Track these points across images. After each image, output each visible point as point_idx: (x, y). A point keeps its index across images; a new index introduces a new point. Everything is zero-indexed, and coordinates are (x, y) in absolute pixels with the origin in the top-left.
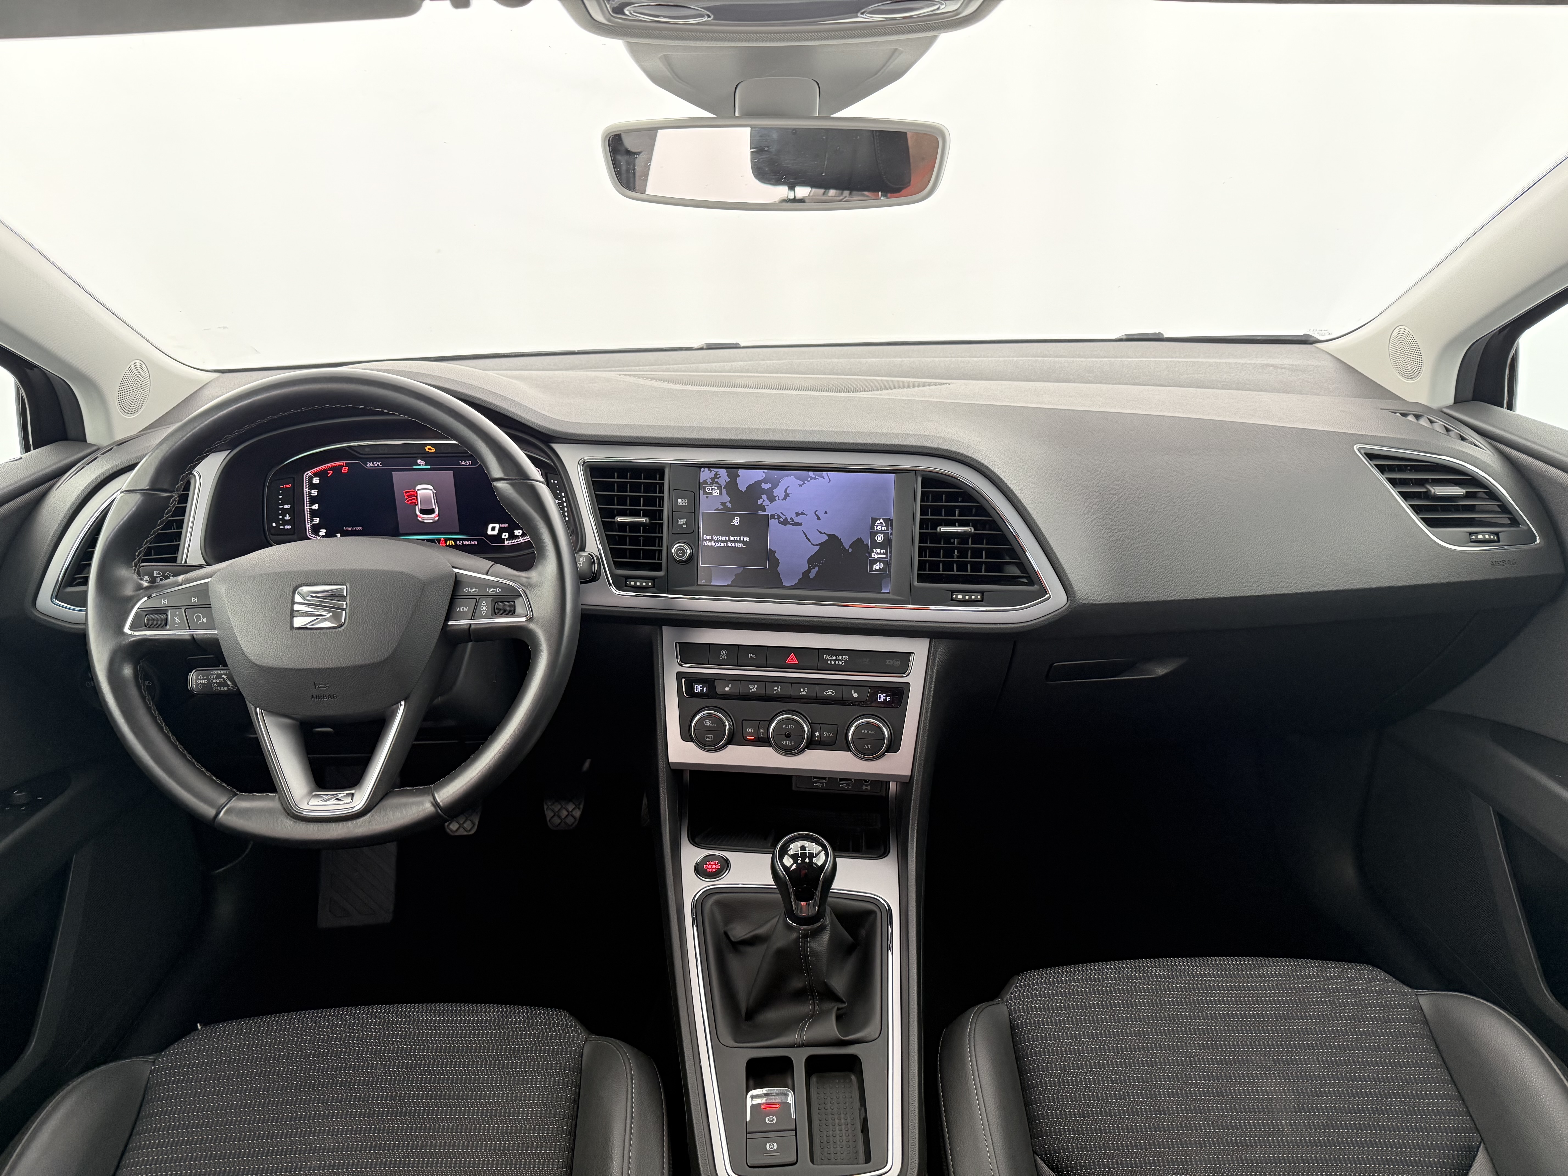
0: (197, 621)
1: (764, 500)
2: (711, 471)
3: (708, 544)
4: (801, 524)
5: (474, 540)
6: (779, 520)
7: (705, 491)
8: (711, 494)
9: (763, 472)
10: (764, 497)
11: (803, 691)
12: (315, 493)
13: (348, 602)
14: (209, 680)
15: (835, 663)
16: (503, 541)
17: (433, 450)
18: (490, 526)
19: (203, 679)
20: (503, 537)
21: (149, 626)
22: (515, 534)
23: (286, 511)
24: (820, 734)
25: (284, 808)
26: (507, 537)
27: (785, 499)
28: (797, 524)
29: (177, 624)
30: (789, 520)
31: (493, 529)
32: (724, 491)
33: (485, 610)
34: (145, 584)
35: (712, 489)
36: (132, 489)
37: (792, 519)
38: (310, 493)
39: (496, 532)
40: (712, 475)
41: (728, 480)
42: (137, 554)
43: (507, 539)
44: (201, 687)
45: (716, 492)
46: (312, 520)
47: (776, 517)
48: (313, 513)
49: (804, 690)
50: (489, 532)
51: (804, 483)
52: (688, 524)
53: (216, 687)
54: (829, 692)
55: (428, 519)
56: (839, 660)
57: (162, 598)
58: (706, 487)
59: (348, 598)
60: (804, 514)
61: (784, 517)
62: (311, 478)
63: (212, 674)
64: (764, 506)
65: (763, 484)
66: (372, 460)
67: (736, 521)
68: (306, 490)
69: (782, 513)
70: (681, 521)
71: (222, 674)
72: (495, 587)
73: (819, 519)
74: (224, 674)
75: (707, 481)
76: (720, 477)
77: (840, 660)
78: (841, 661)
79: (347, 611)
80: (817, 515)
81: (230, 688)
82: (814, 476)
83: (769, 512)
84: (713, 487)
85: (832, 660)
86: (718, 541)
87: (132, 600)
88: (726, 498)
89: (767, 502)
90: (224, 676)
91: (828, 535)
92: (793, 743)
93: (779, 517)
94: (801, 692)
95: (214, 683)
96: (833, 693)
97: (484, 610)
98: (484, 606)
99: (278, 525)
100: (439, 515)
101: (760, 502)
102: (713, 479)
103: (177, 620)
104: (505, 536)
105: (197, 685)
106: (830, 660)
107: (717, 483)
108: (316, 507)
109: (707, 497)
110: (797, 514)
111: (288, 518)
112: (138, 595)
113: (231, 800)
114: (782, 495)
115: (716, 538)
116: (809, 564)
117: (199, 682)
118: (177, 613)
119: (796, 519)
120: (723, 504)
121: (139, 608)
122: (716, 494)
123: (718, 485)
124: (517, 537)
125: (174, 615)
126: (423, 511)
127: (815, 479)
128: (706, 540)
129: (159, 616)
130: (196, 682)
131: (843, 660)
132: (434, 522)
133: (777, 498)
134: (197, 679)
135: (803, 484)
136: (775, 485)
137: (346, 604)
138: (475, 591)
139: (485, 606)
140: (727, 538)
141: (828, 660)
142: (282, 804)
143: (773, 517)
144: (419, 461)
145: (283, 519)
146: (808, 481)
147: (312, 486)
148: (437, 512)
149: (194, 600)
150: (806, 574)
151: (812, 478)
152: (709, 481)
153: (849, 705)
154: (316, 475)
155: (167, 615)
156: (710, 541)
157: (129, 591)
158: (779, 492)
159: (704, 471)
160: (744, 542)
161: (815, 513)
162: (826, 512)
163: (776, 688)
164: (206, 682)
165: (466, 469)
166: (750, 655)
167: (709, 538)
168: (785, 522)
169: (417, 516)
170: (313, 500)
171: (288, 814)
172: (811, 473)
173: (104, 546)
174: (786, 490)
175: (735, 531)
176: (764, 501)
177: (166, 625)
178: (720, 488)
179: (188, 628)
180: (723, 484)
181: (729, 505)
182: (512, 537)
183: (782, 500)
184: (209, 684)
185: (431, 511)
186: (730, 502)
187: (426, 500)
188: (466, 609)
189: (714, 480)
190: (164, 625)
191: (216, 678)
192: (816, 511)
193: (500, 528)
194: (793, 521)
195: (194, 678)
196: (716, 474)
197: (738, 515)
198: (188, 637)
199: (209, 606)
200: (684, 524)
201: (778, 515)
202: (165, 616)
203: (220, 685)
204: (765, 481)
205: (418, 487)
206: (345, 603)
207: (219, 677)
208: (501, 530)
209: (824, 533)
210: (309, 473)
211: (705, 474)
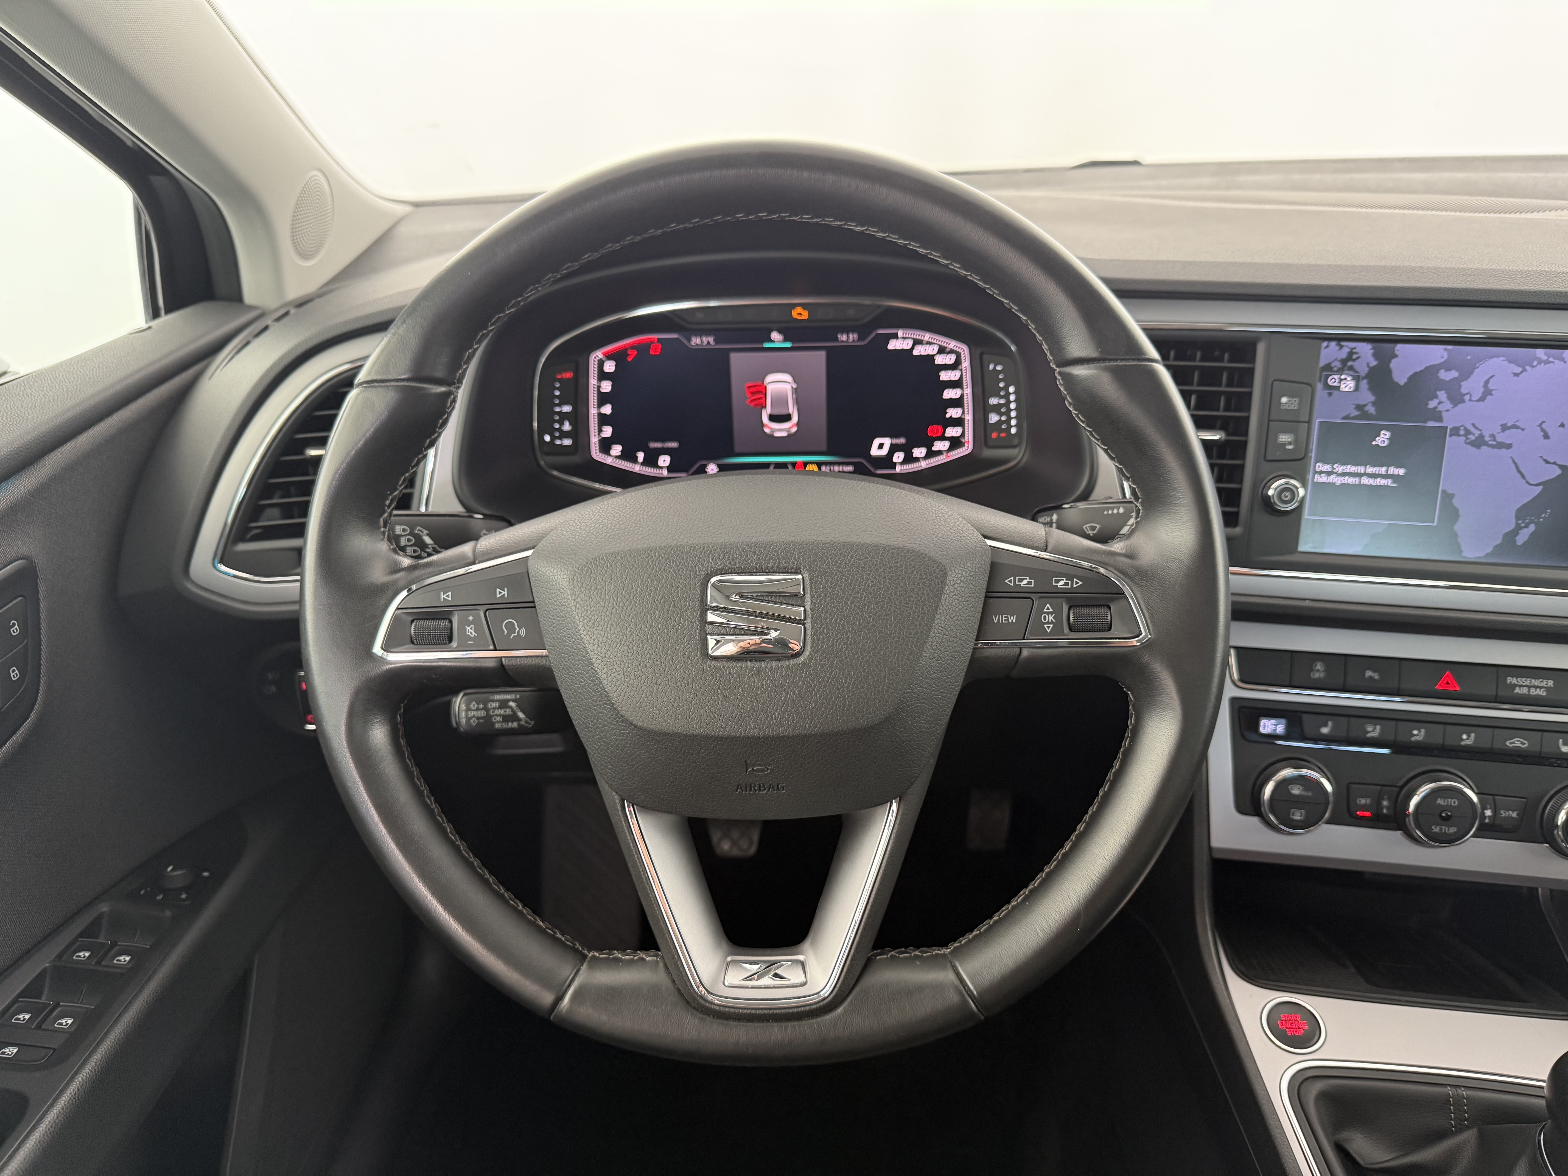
0: (509, 634)
1: (1441, 401)
2: (1341, 347)
3: (1323, 479)
4: (1509, 446)
5: (848, 464)
6: (1467, 439)
7: (1326, 384)
8: (1338, 388)
9: (1445, 350)
10: (1442, 395)
11: (1467, 739)
12: (607, 386)
13: (808, 607)
14: (486, 709)
15: (1529, 691)
16: (894, 465)
17: (805, 315)
18: (877, 442)
19: (478, 709)
20: (895, 459)
21: (418, 642)
22: (914, 456)
23: (564, 416)
24: (1495, 812)
25: (679, 990)
26: (901, 459)
27: (1482, 399)
28: (1501, 446)
29: (470, 638)
30: (1487, 439)
31: (881, 446)
32: (1364, 384)
33: (1052, 623)
34: (406, 562)
35: (1341, 380)
36: (379, 377)
37: (1493, 436)
38: (599, 387)
39: (884, 452)
40: (1344, 353)
41: (1374, 363)
42: (387, 502)
43: (902, 463)
44: (474, 722)
45: (1348, 385)
46: (600, 431)
47: (1462, 432)
48: (603, 420)
49: (1469, 736)
50: (875, 452)
51: (1524, 370)
52: (1296, 442)
53: (498, 722)
54: (1517, 743)
55: (780, 430)
56: (1536, 687)
57: (441, 589)
58: (1327, 376)
59: (808, 598)
60: (1517, 427)
61: (1477, 433)
62: (601, 364)
63: (493, 701)
64: (1440, 412)
65: (1442, 371)
66: (701, 332)
67: (1383, 439)
68: (593, 381)
69: (1473, 425)
70: (1284, 438)
71: (509, 700)
72: (1070, 577)
73: (1546, 436)
74: (514, 701)
75: (1333, 365)
76: (1358, 358)
77: (1539, 688)
78: (1541, 688)
79: (809, 626)
80: (1543, 430)
81: (522, 723)
82: (1545, 358)
83: (1449, 422)
84: (1343, 377)
85: (1522, 686)
86: (1344, 474)
87: (387, 592)
88: (1367, 397)
89: (1448, 405)
90: (512, 704)
91: (1561, 467)
92: (1453, 830)
93: (1468, 432)
94: (1463, 740)
95: (497, 715)
96: (1524, 744)
97: (1048, 623)
98: (1048, 613)
99: (553, 438)
100: (798, 424)
101: (1432, 404)
102: (1344, 362)
103: (470, 631)
104: (898, 457)
105: (468, 719)
106: (1520, 686)
107: (1351, 368)
108: (607, 409)
109: (1330, 394)
110: (1504, 428)
111: (567, 427)
112: (394, 583)
113: (578, 971)
114: (1478, 394)
115: (1340, 469)
116: (1518, 517)
117: (471, 714)
118: (471, 618)
119: (1501, 438)
120: (1359, 407)
121: (398, 609)
122: (1347, 389)
123: (1352, 373)
124: (917, 460)
125: (464, 623)
126: (773, 418)
127: (1547, 362)
128: (1321, 472)
129: (436, 622)
130: (466, 715)
131: (1543, 687)
132: (790, 436)
133: (1467, 398)
134: (468, 709)
135: (1522, 372)
136: (1466, 374)
137: (805, 610)
138: (1030, 583)
139: (1051, 613)
140: (1361, 469)
141: (1515, 686)
142: (674, 981)
143: (1455, 431)
144: (775, 335)
145: (559, 430)
146: (1534, 367)
147: (603, 376)
148: (795, 419)
149: (502, 593)
150: (1510, 537)
151: (1540, 362)
152: (1337, 365)
153: (1551, 765)
154: (609, 356)
155: (451, 621)
156: (1329, 474)
157: (378, 575)
158: (1472, 386)
159: (1327, 347)
160: (1394, 477)
161: (1540, 425)
162: (1562, 425)
163: (1415, 732)
164: (482, 713)
165: (847, 349)
166: (1369, 673)
167: (1327, 468)
168: (1479, 443)
169: (763, 425)
170: (603, 399)
171: (688, 1002)
172: (1540, 353)
173: (329, 488)
174: (1487, 382)
175: (1380, 457)
176: (1440, 403)
177: (450, 639)
178: (1357, 379)
179: (492, 647)
180: (1363, 371)
181: (1371, 409)
182: (909, 459)
183: (1478, 401)
184: (488, 718)
185: (787, 418)
186: (1374, 404)
187: (780, 400)
188: (1013, 619)
189: (1346, 365)
190: (445, 639)
191: (500, 707)
192: (1543, 422)
193: (892, 445)
194: (1495, 440)
195: (463, 707)
196: (1351, 353)
197: (1386, 428)
198: (491, 664)
199: (531, 605)
200: (1290, 443)
201: (1466, 429)
202: (444, 624)
203: (506, 719)
204: (1446, 366)
205: (770, 378)
206: (802, 609)
207: (504, 704)
208: (894, 449)
209: (1555, 463)
210: (599, 354)
211: (1330, 353)
